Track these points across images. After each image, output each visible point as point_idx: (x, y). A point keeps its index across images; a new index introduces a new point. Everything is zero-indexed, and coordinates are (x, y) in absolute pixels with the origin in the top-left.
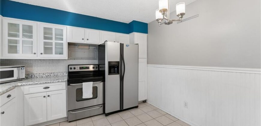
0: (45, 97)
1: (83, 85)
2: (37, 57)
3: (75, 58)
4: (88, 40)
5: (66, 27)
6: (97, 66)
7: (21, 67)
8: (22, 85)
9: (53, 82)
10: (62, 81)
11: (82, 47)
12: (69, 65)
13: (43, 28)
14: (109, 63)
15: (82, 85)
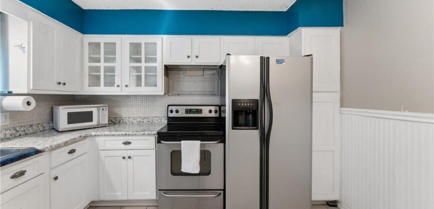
0: (124, 158)
1: (182, 145)
2: (122, 91)
3: (179, 93)
4: (197, 57)
5: (161, 39)
6: (217, 108)
7: (103, 107)
8: (96, 135)
9: (136, 134)
10: (149, 135)
11: (191, 73)
12: (169, 106)
13: (129, 45)
14: (234, 102)
15: (180, 144)
